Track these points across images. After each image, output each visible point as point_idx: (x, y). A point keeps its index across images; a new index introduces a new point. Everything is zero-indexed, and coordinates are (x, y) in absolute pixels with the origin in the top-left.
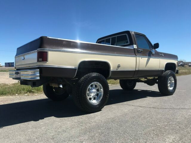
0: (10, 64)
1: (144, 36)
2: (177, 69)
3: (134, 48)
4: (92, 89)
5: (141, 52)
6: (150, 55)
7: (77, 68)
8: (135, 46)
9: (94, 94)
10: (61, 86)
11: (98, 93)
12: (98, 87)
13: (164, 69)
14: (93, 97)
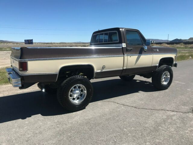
0: (29, 41)
1: (137, 32)
2: (174, 63)
3: (122, 47)
4: (75, 91)
5: (130, 50)
6: (141, 52)
7: (58, 74)
8: (124, 45)
9: (77, 95)
10: (44, 90)
11: (82, 93)
12: (82, 88)
13: (158, 65)
14: (76, 97)
